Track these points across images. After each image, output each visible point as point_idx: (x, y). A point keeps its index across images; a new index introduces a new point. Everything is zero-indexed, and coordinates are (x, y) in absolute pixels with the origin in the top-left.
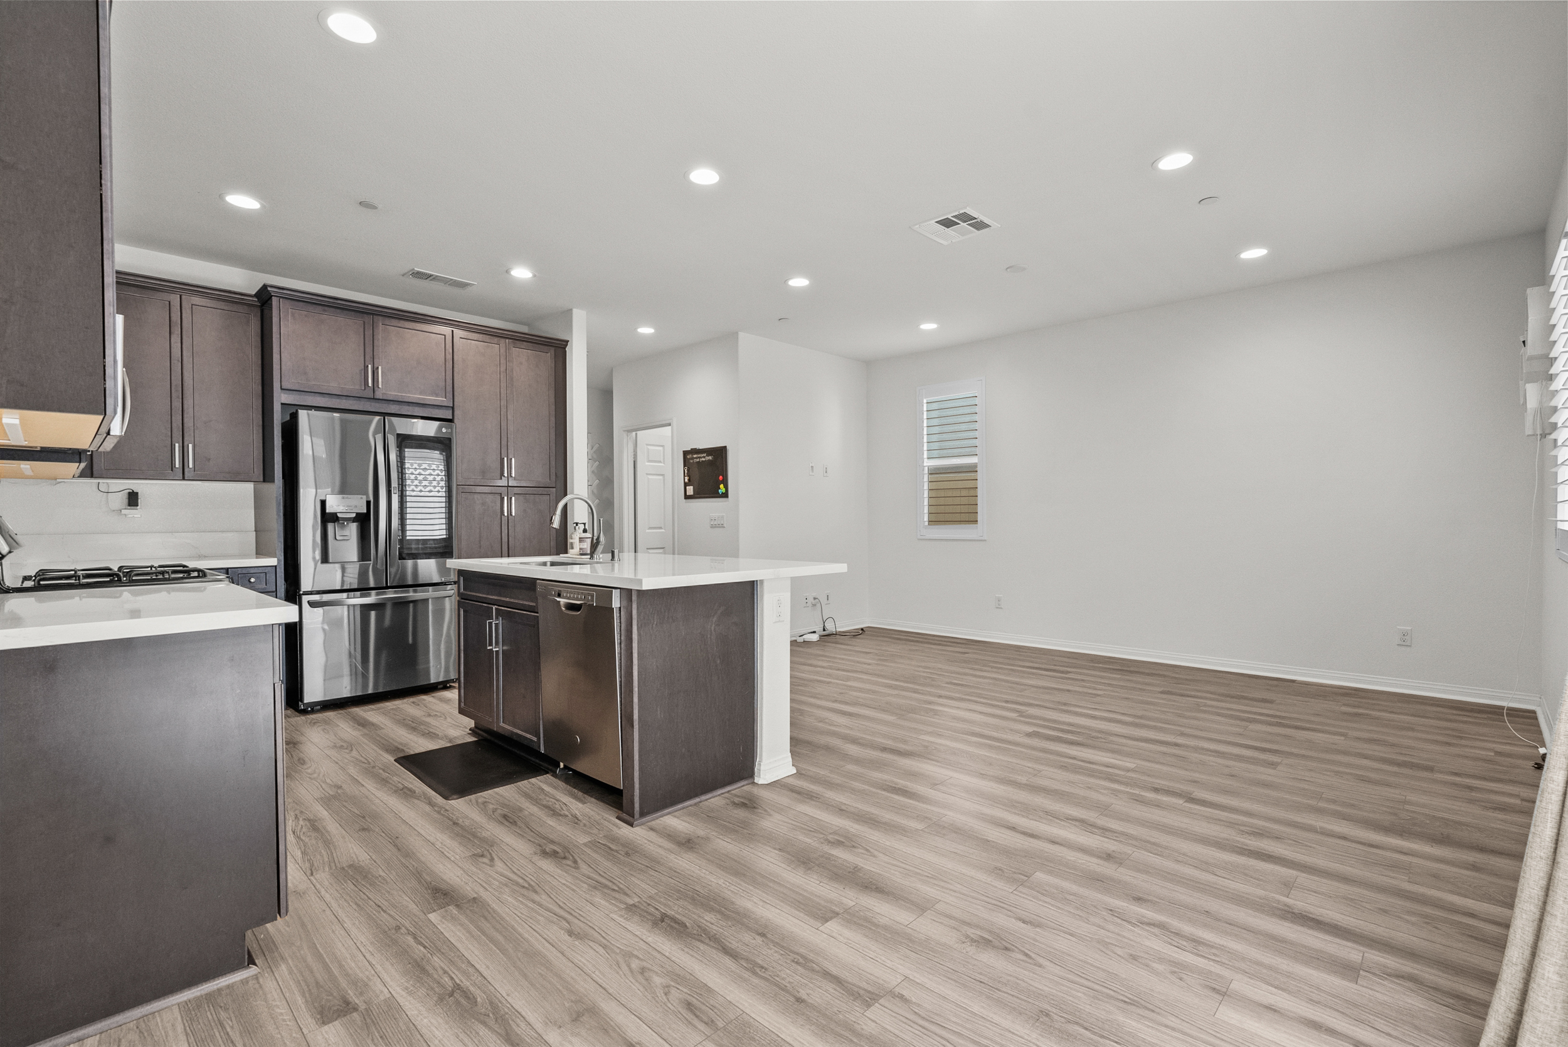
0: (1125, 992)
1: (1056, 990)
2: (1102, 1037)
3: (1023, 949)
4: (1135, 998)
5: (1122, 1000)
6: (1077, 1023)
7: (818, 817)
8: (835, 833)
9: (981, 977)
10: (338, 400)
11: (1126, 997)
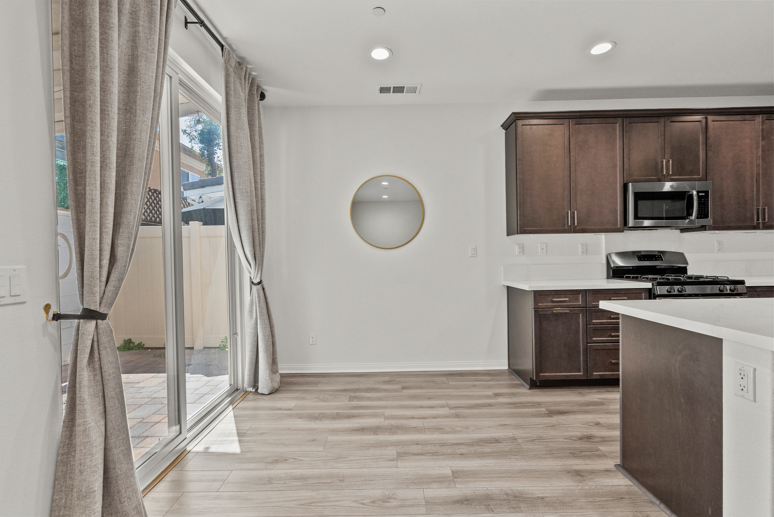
0: (314, 508)
1: (342, 493)
2: (319, 483)
3: (367, 507)
4: (309, 507)
5: (314, 503)
6: (329, 483)
9: (373, 483)
11: (313, 506)
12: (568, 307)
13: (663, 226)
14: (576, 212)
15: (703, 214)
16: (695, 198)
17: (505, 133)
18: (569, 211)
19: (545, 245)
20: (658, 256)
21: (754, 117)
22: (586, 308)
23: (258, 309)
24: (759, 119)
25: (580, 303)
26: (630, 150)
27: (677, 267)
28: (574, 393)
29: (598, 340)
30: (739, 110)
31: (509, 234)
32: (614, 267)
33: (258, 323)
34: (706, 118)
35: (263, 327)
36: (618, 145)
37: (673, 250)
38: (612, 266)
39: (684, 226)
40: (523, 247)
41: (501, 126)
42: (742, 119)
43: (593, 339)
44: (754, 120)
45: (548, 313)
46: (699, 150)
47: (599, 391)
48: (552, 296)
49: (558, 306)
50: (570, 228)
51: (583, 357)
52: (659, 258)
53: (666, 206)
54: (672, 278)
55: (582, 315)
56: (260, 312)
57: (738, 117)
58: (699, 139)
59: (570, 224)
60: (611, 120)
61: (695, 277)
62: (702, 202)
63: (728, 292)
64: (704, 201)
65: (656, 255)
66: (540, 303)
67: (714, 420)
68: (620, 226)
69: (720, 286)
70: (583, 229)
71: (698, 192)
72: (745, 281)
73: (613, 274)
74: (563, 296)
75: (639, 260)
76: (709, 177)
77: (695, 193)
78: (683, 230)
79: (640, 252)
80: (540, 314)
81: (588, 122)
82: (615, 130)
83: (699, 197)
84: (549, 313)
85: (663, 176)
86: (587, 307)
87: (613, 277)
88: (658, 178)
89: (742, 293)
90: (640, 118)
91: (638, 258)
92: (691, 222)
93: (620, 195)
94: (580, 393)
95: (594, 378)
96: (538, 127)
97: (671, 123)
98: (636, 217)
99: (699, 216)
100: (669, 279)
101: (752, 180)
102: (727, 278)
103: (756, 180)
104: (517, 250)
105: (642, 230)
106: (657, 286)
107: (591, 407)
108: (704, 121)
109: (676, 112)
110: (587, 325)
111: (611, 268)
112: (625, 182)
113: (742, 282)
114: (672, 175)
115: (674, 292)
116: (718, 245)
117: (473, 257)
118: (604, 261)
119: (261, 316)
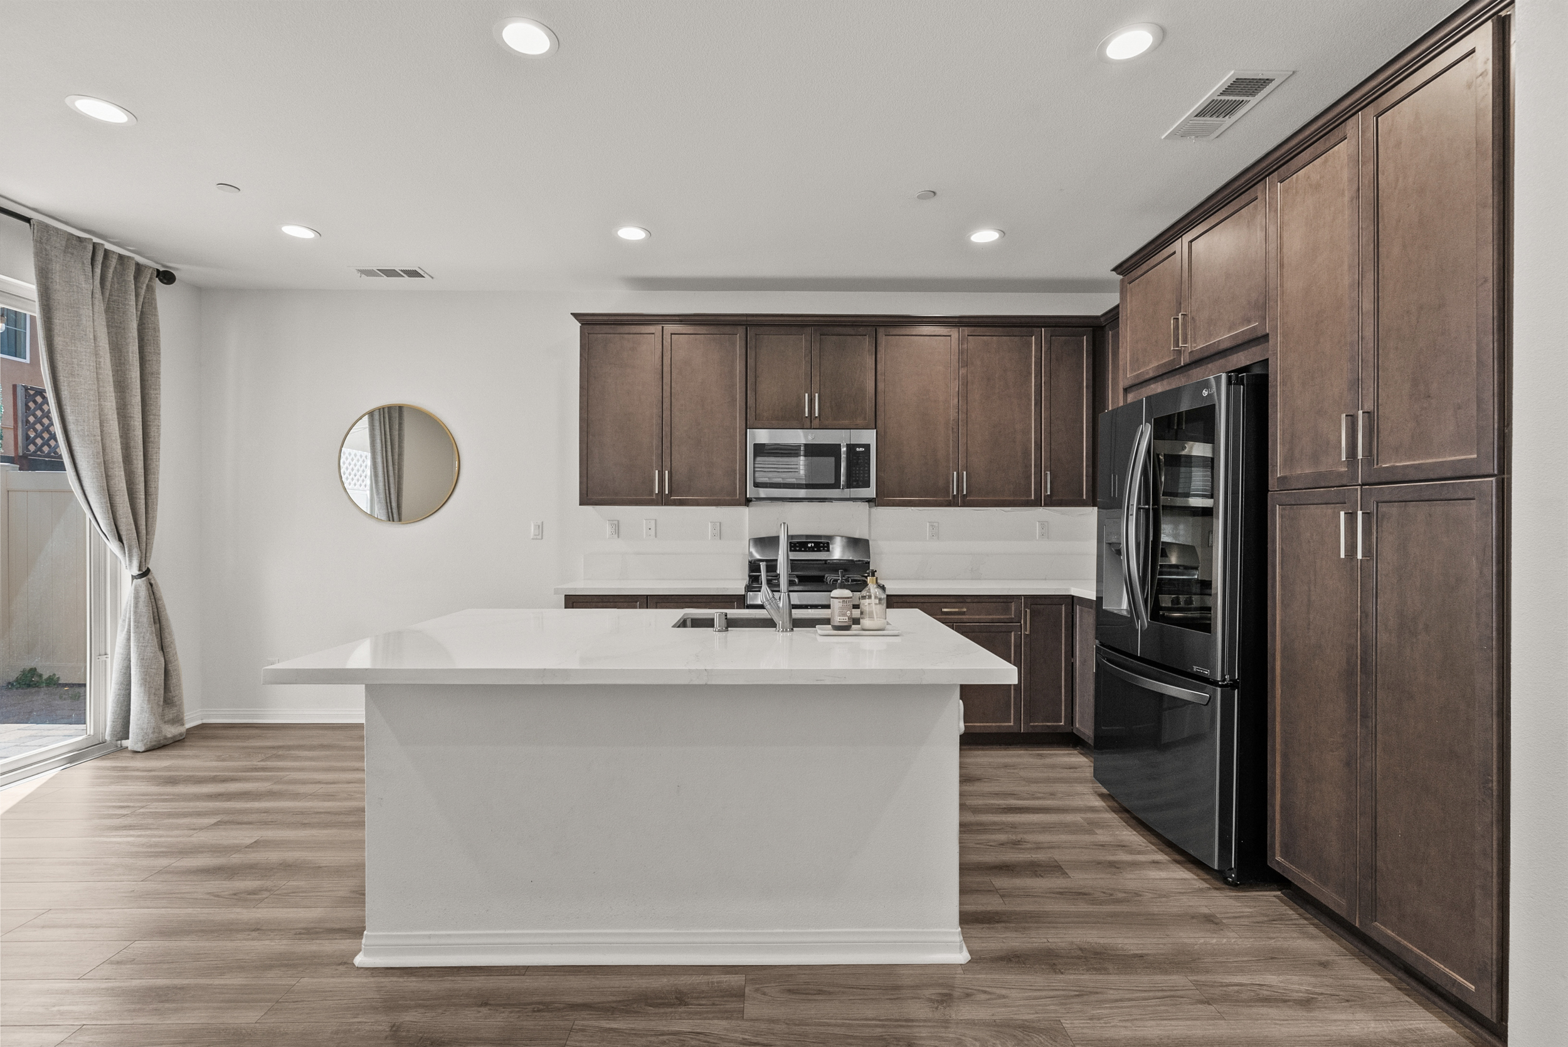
7: (289, 910)
8: (262, 900)
14: (666, 472)
15: (860, 481)
16: (844, 455)
18: (657, 472)
19: (653, 522)
20: (824, 544)
21: (951, 331)
23: (132, 617)
24: (957, 333)
26: (756, 377)
33: (132, 638)
34: (876, 330)
35: (140, 645)
36: (738, 368)
40: (618, 525)
42: (933, 334)
44: (950, 336)
46: (865, 379)
52: (824, 547)
56: (135, 622)
58: (865, 362)
62: (860, 461)
64: (864, 460)
65: (820, 542)
68: (740, 497)
70: (681, 499)
71: (853, 446)
76: (879, 423)
77: (844, 448)
79: (801, 536)
82: (734, 344)
83: (853, 452)
85: (807, 420)
92: (843, 492)
93: (741, 448)
97: (822, 337)
99: (854, 484)
101: (947, 428)
104: (608, 529)
108: (872, 334)
112: (748, 427)
114: (820, 418)
116: (932, 528)
119: (137, 627)
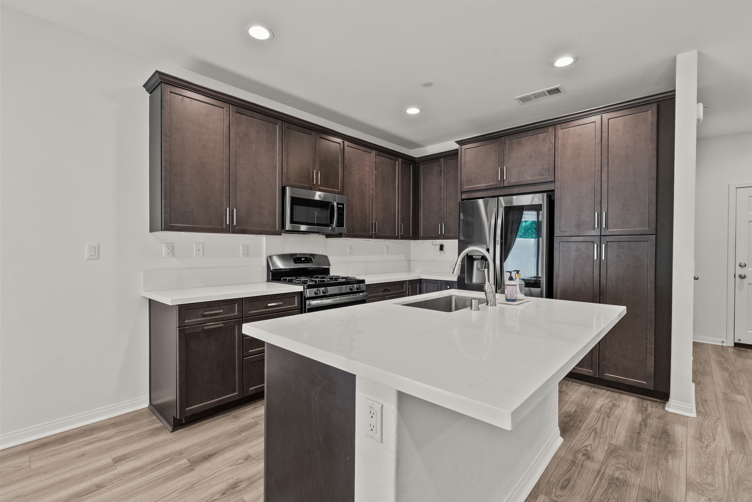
10: (486, 192)
12: (222, 319)
13: (315, 231)
14: (235, 210)
15: (340, 224)
16: (336, 209)
17: (150, 96)
18: (228, 209)
19: (201, 245)
20: (309, 258)
21: (371, 151)
22: (242, 318)
24: (374, 153)
25: (236, 314)
26: (288, 155)
27: (322, 269)
28: (228, 418)
29: (255, 351)
30: (363, 143)
31: (151, 230)
32: (273, 270)
34: (344, 142)
36: (278, 146)
37: (320, 254)
38: (272, 269)
39: (328, 233)
40: (173, 247)
41: (144, 86)
42: (365, 150)
43: (250, 351)
44: (371, 153)
45: (197, 330)
46: (339, 167)
47: (255, 406)
48: (202, 309)
49: (210, 321)
50: (228, 227)
51: (239, 374)
52: (310, 260)
53: (317, 213)
54: (319, 281)
55: (238, 327)
57: (362, 148)
58: (339, 158)
59: (228, 223)
60: (272, 119)
61: (335, 278)
62: (340, 212)
63: (356, 290)
64: (342, 212)
65: (308, 258)
66: (187, 320)
67: (348, 459)
68: (278, 229)
69: (350, 285)
70: (242, 229)
71: (338, 204)
72: (365, 280)
73: (272, 278)
74: (217, 307)
75: (295, 263)
76: (345, 192)
77: (335, 204)
78: (328, 236)
79: (296, 254)
80: (187, 334)
81: (249, 114)
82: (275, 130)
83: (338, 207)
84: (199, 330)
85: (313, 185)
86: (244, 317)
87: (272, 280)
88: (310, 187)
89: (363, 290)
90: (297, 126)
91: (294, 261)
92: (333, 229)
93: (279, 198)
94: (235, 417)
95: (250, 394)
96: (191, 101)
97: (320, 139)
98: (292, 222)
99: (338, 224)
100: (316, 281)
101: (370, 199)
102: (354, 278)
103: (372, 200)
104: (164, 250)
105: (298, 234)
106: (307, 289)
107: (243, 434)
108: (342, 144)
109: (324, 130)
110: (243, 337)
111: (271, 271)
112: (283, 186)
113: (363, 281)
114: (320, 186)
115: (320, 294)
116: (350, 249)
117: (93, 259)
118: (265, 264)
